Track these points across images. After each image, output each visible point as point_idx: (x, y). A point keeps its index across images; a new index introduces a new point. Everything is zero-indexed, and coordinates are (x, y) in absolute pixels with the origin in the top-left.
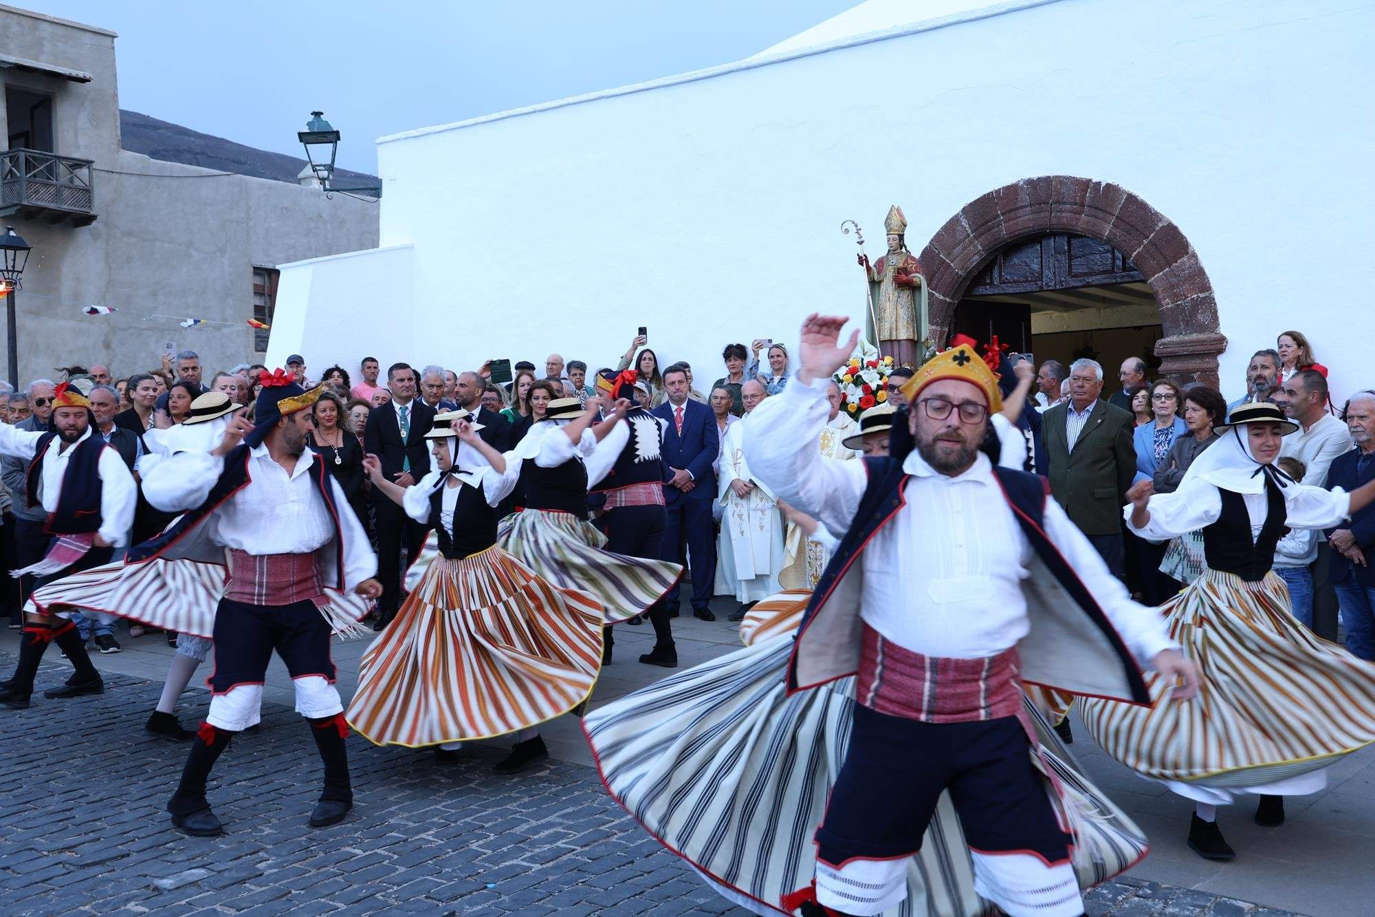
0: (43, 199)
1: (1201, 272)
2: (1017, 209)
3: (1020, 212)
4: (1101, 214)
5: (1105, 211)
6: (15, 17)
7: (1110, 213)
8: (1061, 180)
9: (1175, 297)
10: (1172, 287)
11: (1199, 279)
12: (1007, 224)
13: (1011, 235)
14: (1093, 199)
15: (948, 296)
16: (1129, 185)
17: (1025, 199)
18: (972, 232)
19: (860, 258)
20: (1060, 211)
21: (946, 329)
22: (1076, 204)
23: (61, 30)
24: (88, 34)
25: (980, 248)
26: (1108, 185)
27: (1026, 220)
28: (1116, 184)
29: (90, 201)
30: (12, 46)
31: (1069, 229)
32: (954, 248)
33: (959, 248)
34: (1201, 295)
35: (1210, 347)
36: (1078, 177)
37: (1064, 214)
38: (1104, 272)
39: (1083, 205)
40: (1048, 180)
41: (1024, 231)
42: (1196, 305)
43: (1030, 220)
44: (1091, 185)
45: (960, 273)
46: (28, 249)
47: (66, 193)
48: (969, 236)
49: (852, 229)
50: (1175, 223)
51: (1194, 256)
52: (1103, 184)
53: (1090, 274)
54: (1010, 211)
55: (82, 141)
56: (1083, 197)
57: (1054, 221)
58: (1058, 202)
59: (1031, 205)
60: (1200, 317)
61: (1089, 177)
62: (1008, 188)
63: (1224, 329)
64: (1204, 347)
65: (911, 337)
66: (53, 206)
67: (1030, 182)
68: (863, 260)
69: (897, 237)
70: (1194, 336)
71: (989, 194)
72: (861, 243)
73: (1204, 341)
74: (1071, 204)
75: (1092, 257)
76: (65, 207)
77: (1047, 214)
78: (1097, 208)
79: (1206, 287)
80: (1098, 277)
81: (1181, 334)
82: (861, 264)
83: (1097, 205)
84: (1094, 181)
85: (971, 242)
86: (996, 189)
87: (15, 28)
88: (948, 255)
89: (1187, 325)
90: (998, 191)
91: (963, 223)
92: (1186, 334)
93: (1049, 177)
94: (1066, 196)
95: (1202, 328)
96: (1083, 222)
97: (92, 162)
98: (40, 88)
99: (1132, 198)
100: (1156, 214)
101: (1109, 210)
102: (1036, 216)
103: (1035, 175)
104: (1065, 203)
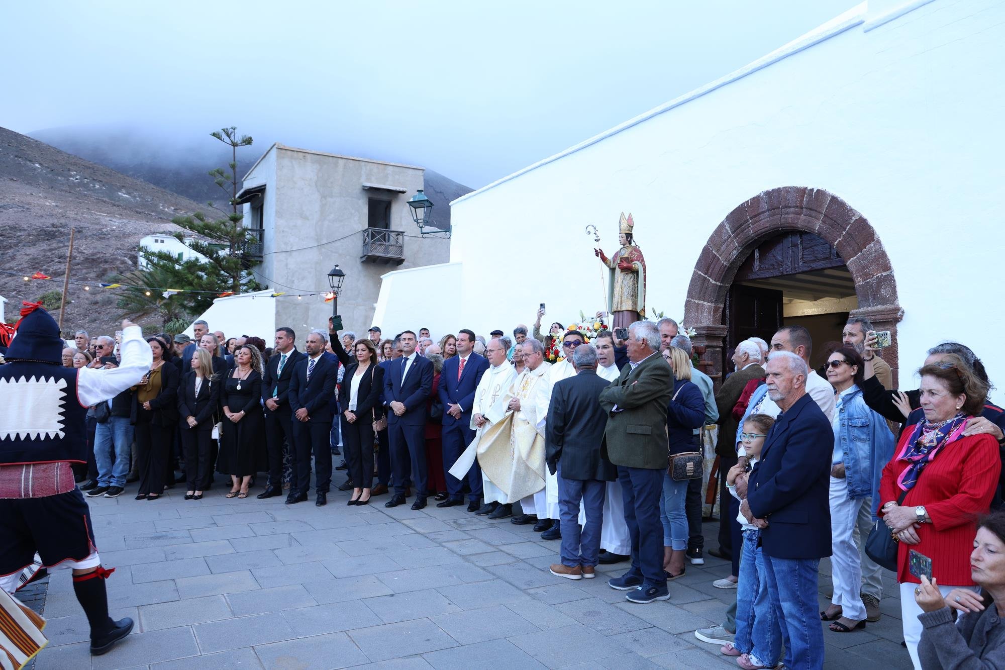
0: (379, 252)
1: (883, 255)
2: (759, 214)
3: (762, 216)
4: (814, 214)
5: (816, 211)
6: (375, 165)
7: (819, 212)
8: (787, 190)
9: (866, 276)
10: (864, 268)
11: (882, 262)
12: (753, 226)
13: (756, 234)
14: (808, 202)
15: (718, 281)
16: (833, 189)
17: (764, 206)
18: (733, 233)
19: (596, 251)
20: (787, 213)
21: (722, 306)
22: (797, 207)
23: (397, 169)
24: (411, 170)
25: (737, 245)
26: (818, 190)
27: (765, 222)
28: (824, 189)
29: (401, 252)
30: (373, 179)
31: (793, 227)
32: (721, 246)
33: (724, 246)
34: (884, 274)
35: (887, 316)
36: (798, 186)
37: (790, 216)
38: (824, 259)
39: (802, 208)
40: (778, 190)
41: (764, 230)
42: (880, 281)
43: (767, 221)
44: (807, 192)
45: (725, 263)
46: (344, 276)
47: (391, 248)
48: (730, 236)
49: (592, 231)
50: (865, 216)
51: (879, 242)
52: (815, 190)
53: (814, 261)
54: (756, 216)
55: (404, 223)
56: (802, 201)
57: (783, 221)
58: (786, 207)
59: (769, 210)
60: (883, 292)
61: (806, 186)
62: (754, 198)
63: (903, 301)
64: (883, 317)
65: (630, 309)
66: (383, 255)
67: (768, 193)
68: (599, 253)
69: (624, 235)
70: (880, 307)
71: (742, 205)
72: (597, 240)
73: (882, 311)
74: (794, 207)
75: (816, 248)
76: (389, 255)
77: (779, 216)
78: (811, 209)
79: (887, 267)
80: (820, 263)
81: (869, 306)
82: (597, 256)
83: (810, 207)
84: (809, 188)
85: (732, 241)
86: (747, 200)
87: (375, 170)
88: (718, 251)
89: (874, 299)
90: (747, 202)
91: (727, 227)
92: (873, 306)
93: (779, 188)
94: (791, 202)
95: (884, 301)
96: (801, 222)
97: (404, 232)
98: (385, 197)
99: (834, 199)
100: (851, 210)
101: (819, 210)
102: (771, 218)
103: (770, 189)
104: (790, 207)
